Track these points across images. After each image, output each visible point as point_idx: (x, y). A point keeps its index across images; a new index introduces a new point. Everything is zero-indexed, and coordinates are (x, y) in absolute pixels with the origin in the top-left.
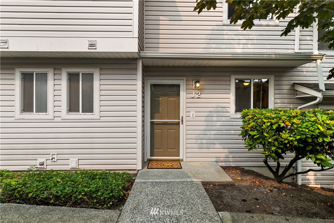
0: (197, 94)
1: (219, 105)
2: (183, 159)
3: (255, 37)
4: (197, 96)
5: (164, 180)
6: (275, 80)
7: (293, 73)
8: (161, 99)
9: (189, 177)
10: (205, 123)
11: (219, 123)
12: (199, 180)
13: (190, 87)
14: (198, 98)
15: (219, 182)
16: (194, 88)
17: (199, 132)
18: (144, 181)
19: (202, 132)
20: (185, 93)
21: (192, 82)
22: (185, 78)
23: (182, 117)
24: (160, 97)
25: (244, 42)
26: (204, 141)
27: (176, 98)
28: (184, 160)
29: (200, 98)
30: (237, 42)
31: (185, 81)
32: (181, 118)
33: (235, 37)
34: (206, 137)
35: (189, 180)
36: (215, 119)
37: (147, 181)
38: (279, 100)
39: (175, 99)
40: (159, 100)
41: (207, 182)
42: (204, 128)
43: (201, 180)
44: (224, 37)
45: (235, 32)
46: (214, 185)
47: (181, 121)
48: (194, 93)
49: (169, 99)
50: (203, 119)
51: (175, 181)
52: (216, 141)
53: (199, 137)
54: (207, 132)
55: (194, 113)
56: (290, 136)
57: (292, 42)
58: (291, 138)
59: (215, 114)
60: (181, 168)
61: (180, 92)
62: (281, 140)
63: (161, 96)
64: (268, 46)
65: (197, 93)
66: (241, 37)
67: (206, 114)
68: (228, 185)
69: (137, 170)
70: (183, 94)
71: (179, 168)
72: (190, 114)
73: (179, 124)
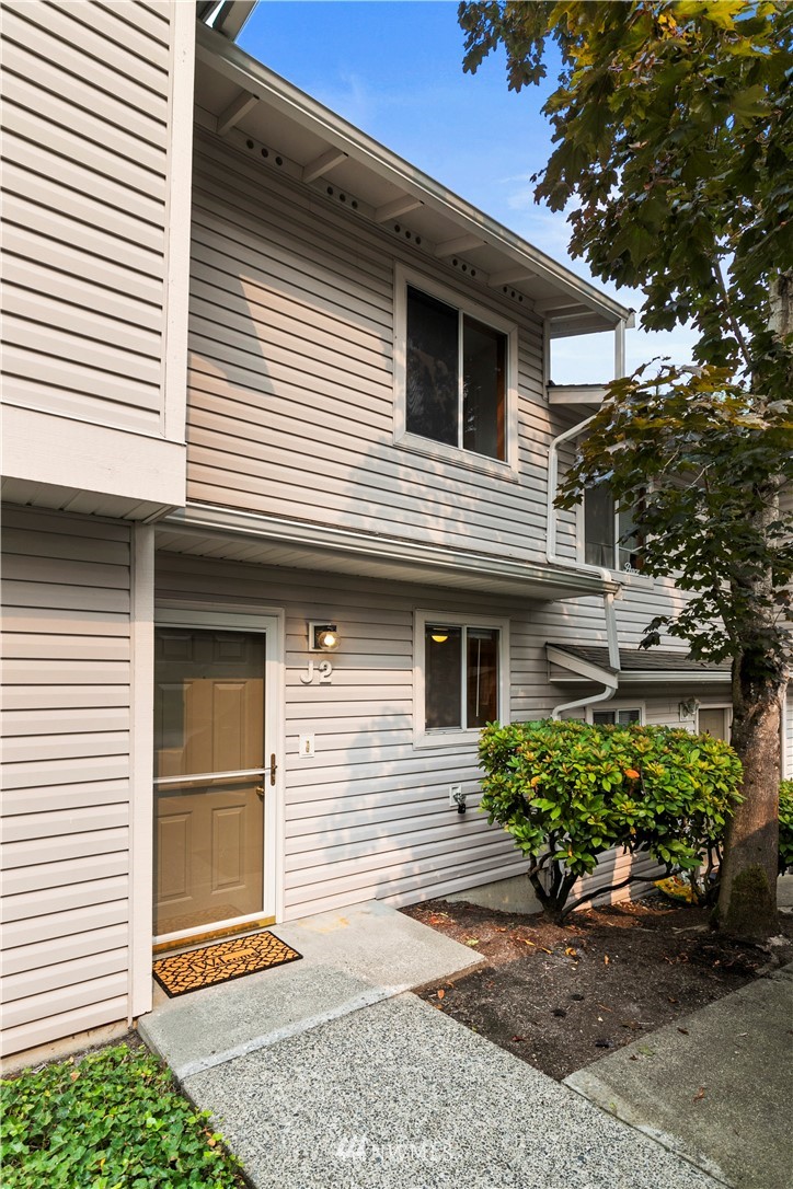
0: (321, 671)
1: (387, 708)
2: (274, 917)
3: (473, 504)
4: (321, 678)
5: (292, 1026)
6: (512, 634)
7: (542, 615)
8: (186, 687)
9: (362, 985)
10: (347, 772)
11: (388, 768)
12: (403, 987)
13: (300, 643)
14: (323, 684)
15: (455, 974)
16: (311, 650)
17: (329, 806)
18: (215, 1060)
19: (340, 805)
20: (282, 666)
21: (305, 628)
22: (281, 611)
23: (273, 757)
24: (186, 680)
25: (448, 511)
26: (346, 835)
27: (244, 683)
28: (279, 920)
29: (328, 684)
30: (433, 508)
31: (282, 621)
32: (268, 764)
33: (428, 493)
34: (352, 819)
35: (371, 997)
36: (376, 753)
37: (229, 1054)
38: (520, 688)
39: (240, 686)
40: (181, 691)
41: (426, 985)
42: (342, 788)
43: (409, 986)
44: (400, 487)
45: (426, 479)
46: (448, 989)
47: (267, 772)
48: (311, 666)
49: (221, 687)
50: (343, 757)
51: (331, 1018)
52: (379, 830)
53: (329, 823)
54: (357, 803)
55: (312, 738)
56: (638, 808)
57: (539, 533)
58: (642, 813)
59: (376, 739)
60: (300, 957)
61: (267, 662)
62: (616, 818)
63: (188, 677)
64: (499, 536)
65: (322, 667)
66: (441, 496)
67: (349, 740)
68: (479, 975)
69: (130, 1020)
70: (275, 669)
71: (294, 959)
72: (297, 745)
73: (262, 784)
